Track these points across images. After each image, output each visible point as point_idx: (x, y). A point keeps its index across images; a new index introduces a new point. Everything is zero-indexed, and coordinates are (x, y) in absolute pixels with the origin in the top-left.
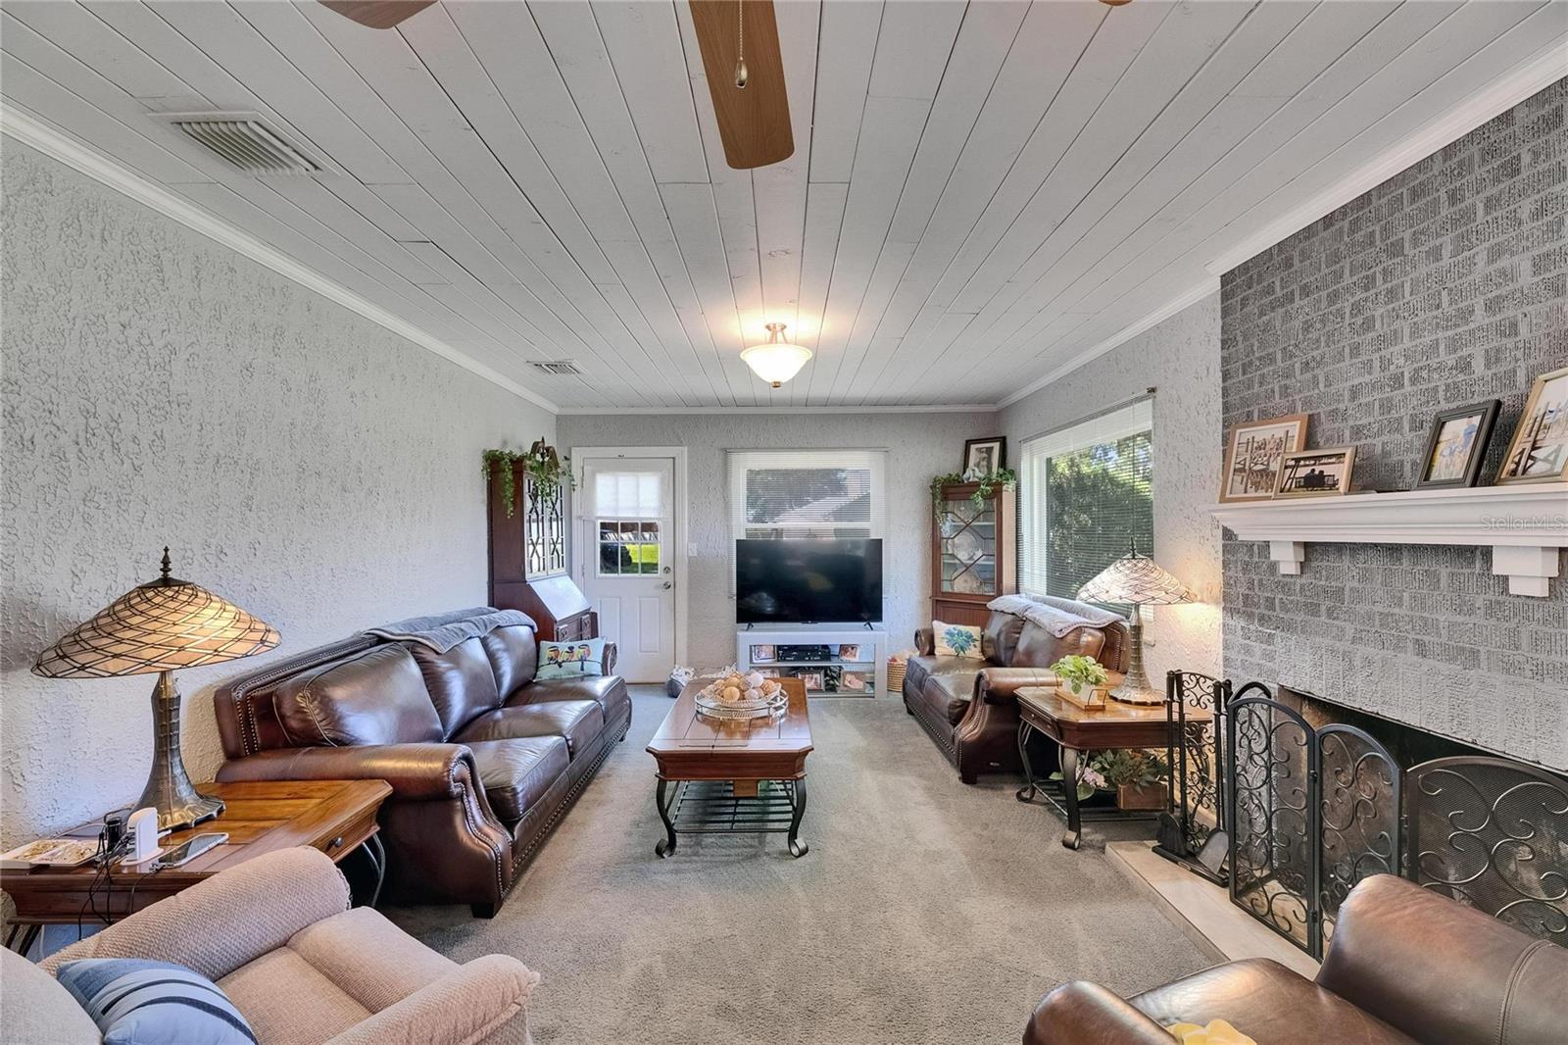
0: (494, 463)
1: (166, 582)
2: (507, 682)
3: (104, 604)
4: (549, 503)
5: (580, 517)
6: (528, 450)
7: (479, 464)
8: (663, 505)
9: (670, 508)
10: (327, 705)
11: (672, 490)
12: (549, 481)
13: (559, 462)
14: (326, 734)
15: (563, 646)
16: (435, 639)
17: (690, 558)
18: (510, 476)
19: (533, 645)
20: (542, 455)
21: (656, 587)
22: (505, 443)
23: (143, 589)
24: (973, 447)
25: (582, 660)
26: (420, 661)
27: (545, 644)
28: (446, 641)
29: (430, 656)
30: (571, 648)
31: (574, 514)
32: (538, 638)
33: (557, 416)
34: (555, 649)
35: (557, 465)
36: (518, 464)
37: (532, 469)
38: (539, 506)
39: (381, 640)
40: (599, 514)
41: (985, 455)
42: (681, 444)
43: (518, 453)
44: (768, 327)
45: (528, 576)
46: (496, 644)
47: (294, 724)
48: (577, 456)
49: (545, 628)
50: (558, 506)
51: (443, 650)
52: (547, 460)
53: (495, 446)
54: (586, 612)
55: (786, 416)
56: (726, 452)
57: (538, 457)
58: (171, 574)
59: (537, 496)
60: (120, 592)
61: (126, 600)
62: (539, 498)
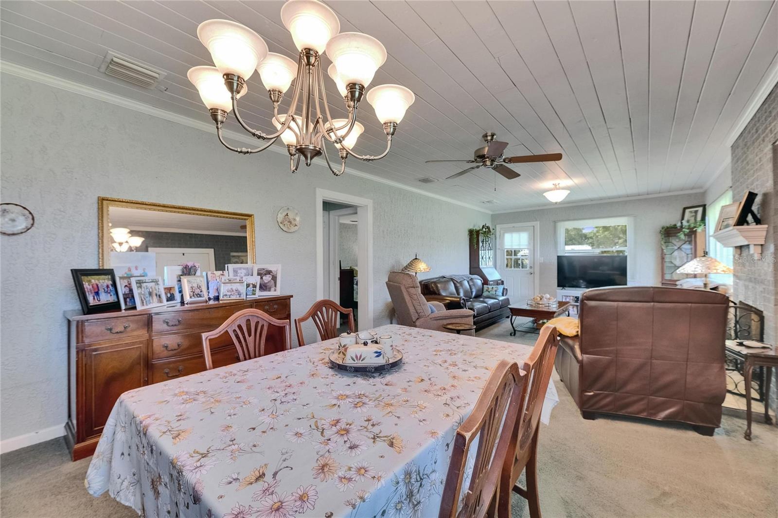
0: (471, 232)
1: (416, 259)
2: (474, 294)
3: (409, 262)
4: (488, 244)
5: (499, 249)
6: (481, 227)
7: (467, 233)
8: (529, 243)
9: (532, 244)
10: (437, 287)
11: (533, 238)
12: (488, 237)
13: (491, 230)
14: (437, 293)
15: (490, 287)
16: (456, 278)
17: (540, 263)
18: (475, 236)
19: (482, 286)
20: (486, 229)
21: (527, 274)
22: (474, 226)
23: (414, 260)
24: (687, 211)
25: (496, 291)
26: (454, 283)
27: (485, 286)
28: (459, 279)
29: (455, 282)
30: (493, 288)
31: (497, 247)
32: (483, 284)
33: (492, 215)
34: (488, 288)
35: (490, 232)
36: (478, 232)
37: (482, 233)
38: (484, 245)
39: (445, 277)
40: (506, 247)
41: (694, 214)
42: (536, 220)
43: (478, 229)
44: (553, 184)
45: (481, 266)
46: (471, 283)
47: (432, 290)
48: (498, 227)
49: (486, 282)
50: (491, 245)
51: (459, 281)
52: (487, 231)
53: (471, 227)
54: (500, 280)
55: (583, 206)
56: (555, 222)
57: (484, 230)
58: (417, 258)
59: (483, 242)
60: (411, 260)
61: (412, 261)
62: (484, 243)
